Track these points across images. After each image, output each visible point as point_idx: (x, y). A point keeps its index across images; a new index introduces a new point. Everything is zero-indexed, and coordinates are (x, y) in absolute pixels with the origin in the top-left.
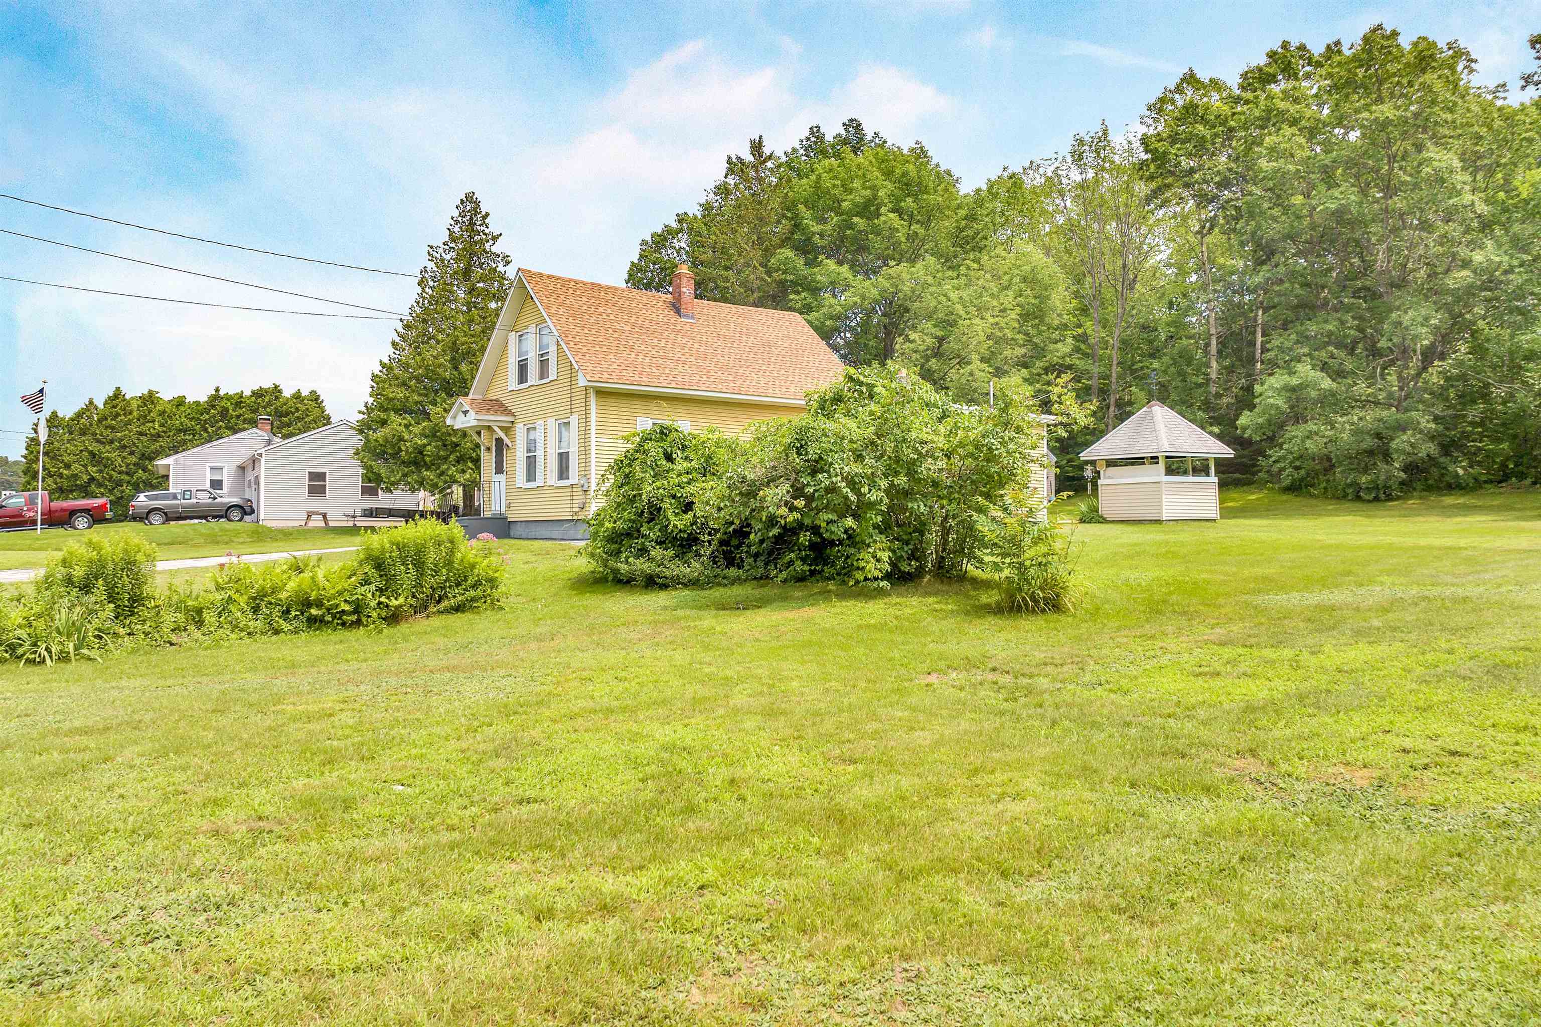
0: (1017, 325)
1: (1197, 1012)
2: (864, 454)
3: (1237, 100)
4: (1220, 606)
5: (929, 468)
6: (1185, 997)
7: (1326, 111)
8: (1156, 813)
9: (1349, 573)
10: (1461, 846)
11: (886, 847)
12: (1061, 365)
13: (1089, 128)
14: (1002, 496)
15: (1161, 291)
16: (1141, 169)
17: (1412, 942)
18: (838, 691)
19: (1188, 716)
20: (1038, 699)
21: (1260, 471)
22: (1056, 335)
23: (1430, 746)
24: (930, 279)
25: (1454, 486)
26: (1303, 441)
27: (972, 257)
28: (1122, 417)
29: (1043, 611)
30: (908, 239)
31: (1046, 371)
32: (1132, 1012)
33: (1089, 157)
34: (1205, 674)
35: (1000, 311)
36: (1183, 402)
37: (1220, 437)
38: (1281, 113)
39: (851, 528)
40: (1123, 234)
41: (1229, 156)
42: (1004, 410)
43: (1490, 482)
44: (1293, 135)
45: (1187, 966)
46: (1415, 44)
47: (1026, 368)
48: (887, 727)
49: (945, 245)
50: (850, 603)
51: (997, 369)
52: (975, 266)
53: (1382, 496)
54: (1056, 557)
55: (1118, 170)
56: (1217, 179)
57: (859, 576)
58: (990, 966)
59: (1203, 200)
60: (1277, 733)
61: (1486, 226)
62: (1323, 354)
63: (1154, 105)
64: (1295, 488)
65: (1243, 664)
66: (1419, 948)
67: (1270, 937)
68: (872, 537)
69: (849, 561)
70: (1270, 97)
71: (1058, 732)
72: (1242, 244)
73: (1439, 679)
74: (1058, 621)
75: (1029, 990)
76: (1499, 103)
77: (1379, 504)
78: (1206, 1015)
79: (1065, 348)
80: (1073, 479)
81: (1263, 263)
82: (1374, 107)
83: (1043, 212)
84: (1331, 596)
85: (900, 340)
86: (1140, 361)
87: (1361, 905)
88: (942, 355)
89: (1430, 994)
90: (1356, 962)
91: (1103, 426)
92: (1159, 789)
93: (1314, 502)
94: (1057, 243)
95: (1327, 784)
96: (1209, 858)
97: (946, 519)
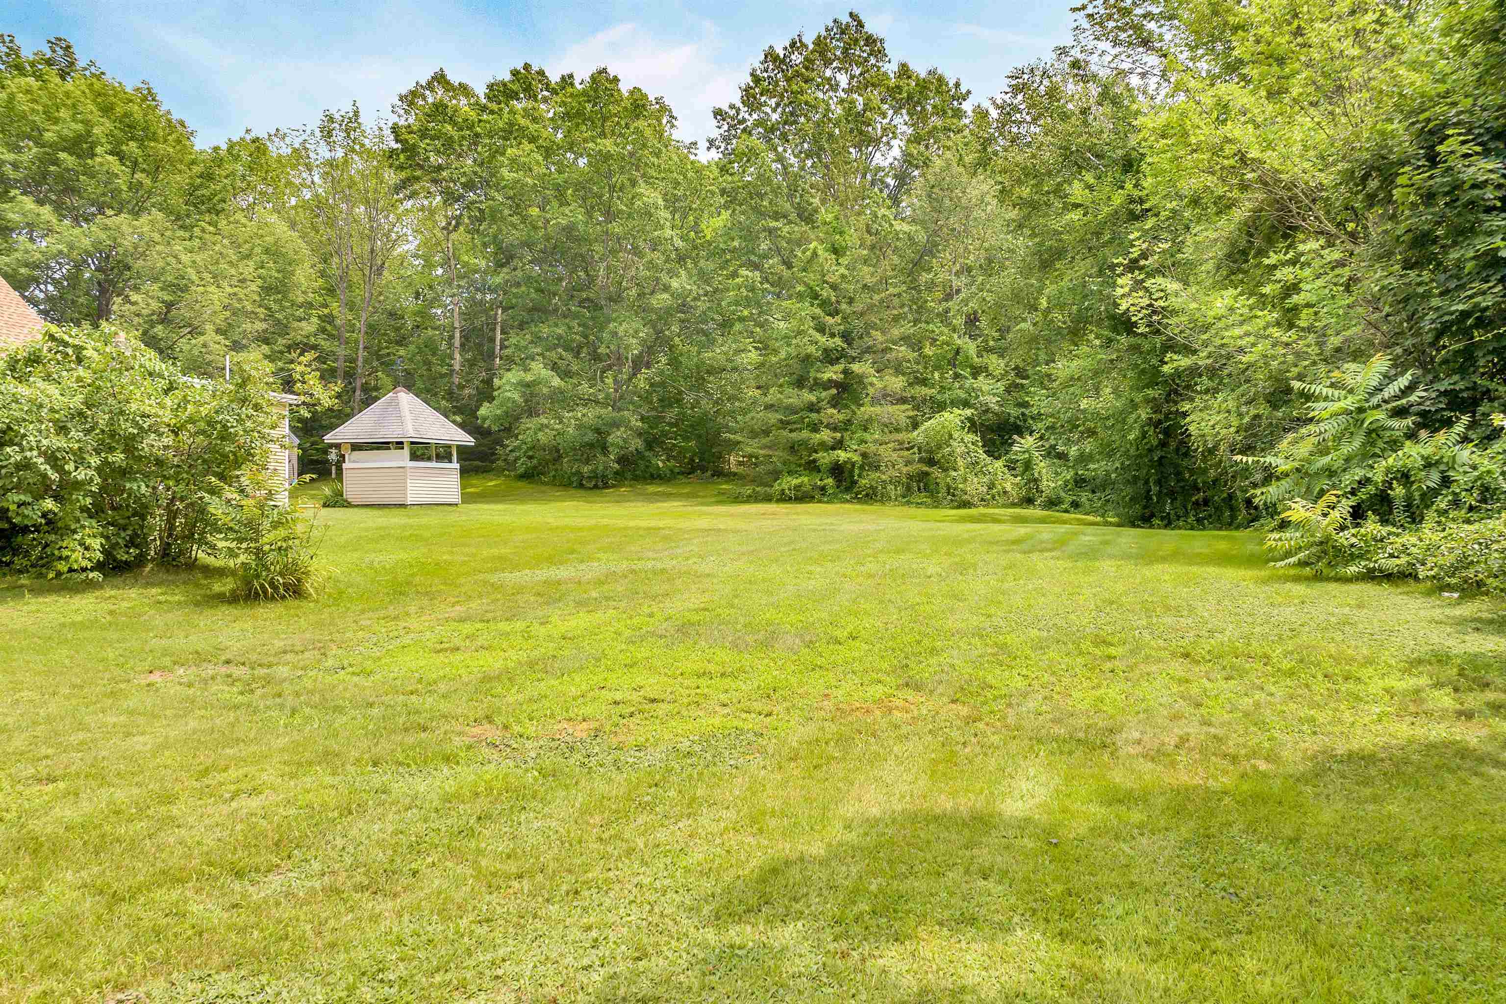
0: (257, 298)
1: (438, 970)
2: (69, 425)
3: (484, 109)
4: (461, 585)
5: (149, 444)
6: (427, 958)
7: (560, 136)
8: (398, 787)
9: (572, 552)
10: (658, 777)
11: (96, 869)
12: (305, 344)
13: (341, 107)
14: (238, 477)
15: (409, 280)
16: (391, 157)
17: (620, 865)
18: (31, 701)
19: (430, 691)
20: (277, 689)
21: (498, 459)
22: (300, 313)
23: (635, 697)
24: (157, 237)
25: (655, 477)
26: (536, 433)
27: (207, 219)
28: (368, 402)
29: (283, 597)
30: (130, 188)
31: (289, 348)
32: (375, 985)
33: (339, 136)
34: (446, 650)
35: (239, 281)
36: (428, 391)
37: (462, 426)
38: (522, 129)
39: (50, 511)
40: (371, 219)
41: (475, 161)
42: (243, 385)
43: (683, 473)
44: (532, 151)
45: (429, 928)
46: (632, 93)
47: (268, 344)
48: (98, 736)
49: (177, 201)
50: (50, 599)
51: (235, 342)
52: (211, 229)
53: (600, 484)
54: (297, 542)
55: (366, 154)
56: (463, 180)
57: (62, 567)
58: (223, 974)
59: (450, 198)
60: (511, 699)
61: (681, 259)
62: (553, 355)
63: (407, 96)
64: (528, 476)
65: (480, 639)
66: (626, 869)
67: (504, 886)
68: (78, 521)
69: (48, 550)
70: (512, 112)
71: (298, 720)
72: (485, 245)
73: (643, 638)
74: (299, 607)
75: (266, 988)
76: (692, 157)
77: (598, 491)
78: (446, 971)
79: (309, 327)
80: (317, 462)
81: (502, 266)
82: (599, 140)
83: (289, 184)
84: (557, 572)
85: (119, 300)
86: (387, 348)
87: (580, 842)
88: (170, 322)
89: (633, 906)
90: (576, 892)
91: (348, 410)
92: (400, 764)
93: (543, 488)
94: (302, 216)
95: (553, 740)
96: (449, 822)
97: (173, 500)
